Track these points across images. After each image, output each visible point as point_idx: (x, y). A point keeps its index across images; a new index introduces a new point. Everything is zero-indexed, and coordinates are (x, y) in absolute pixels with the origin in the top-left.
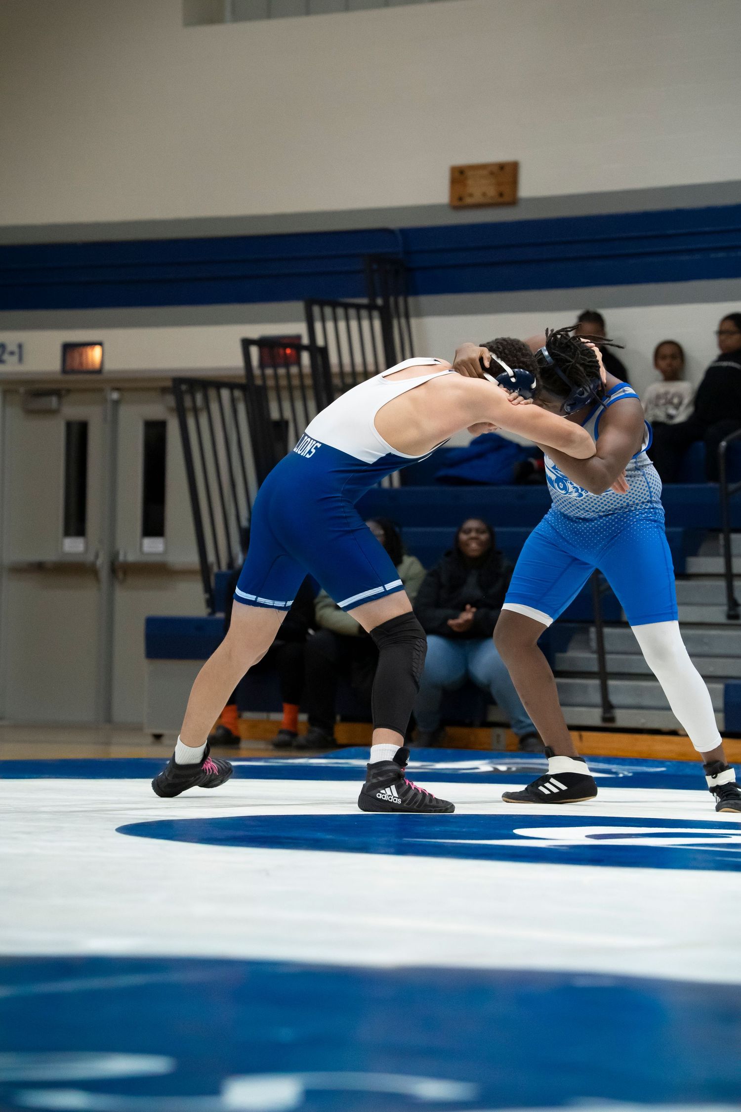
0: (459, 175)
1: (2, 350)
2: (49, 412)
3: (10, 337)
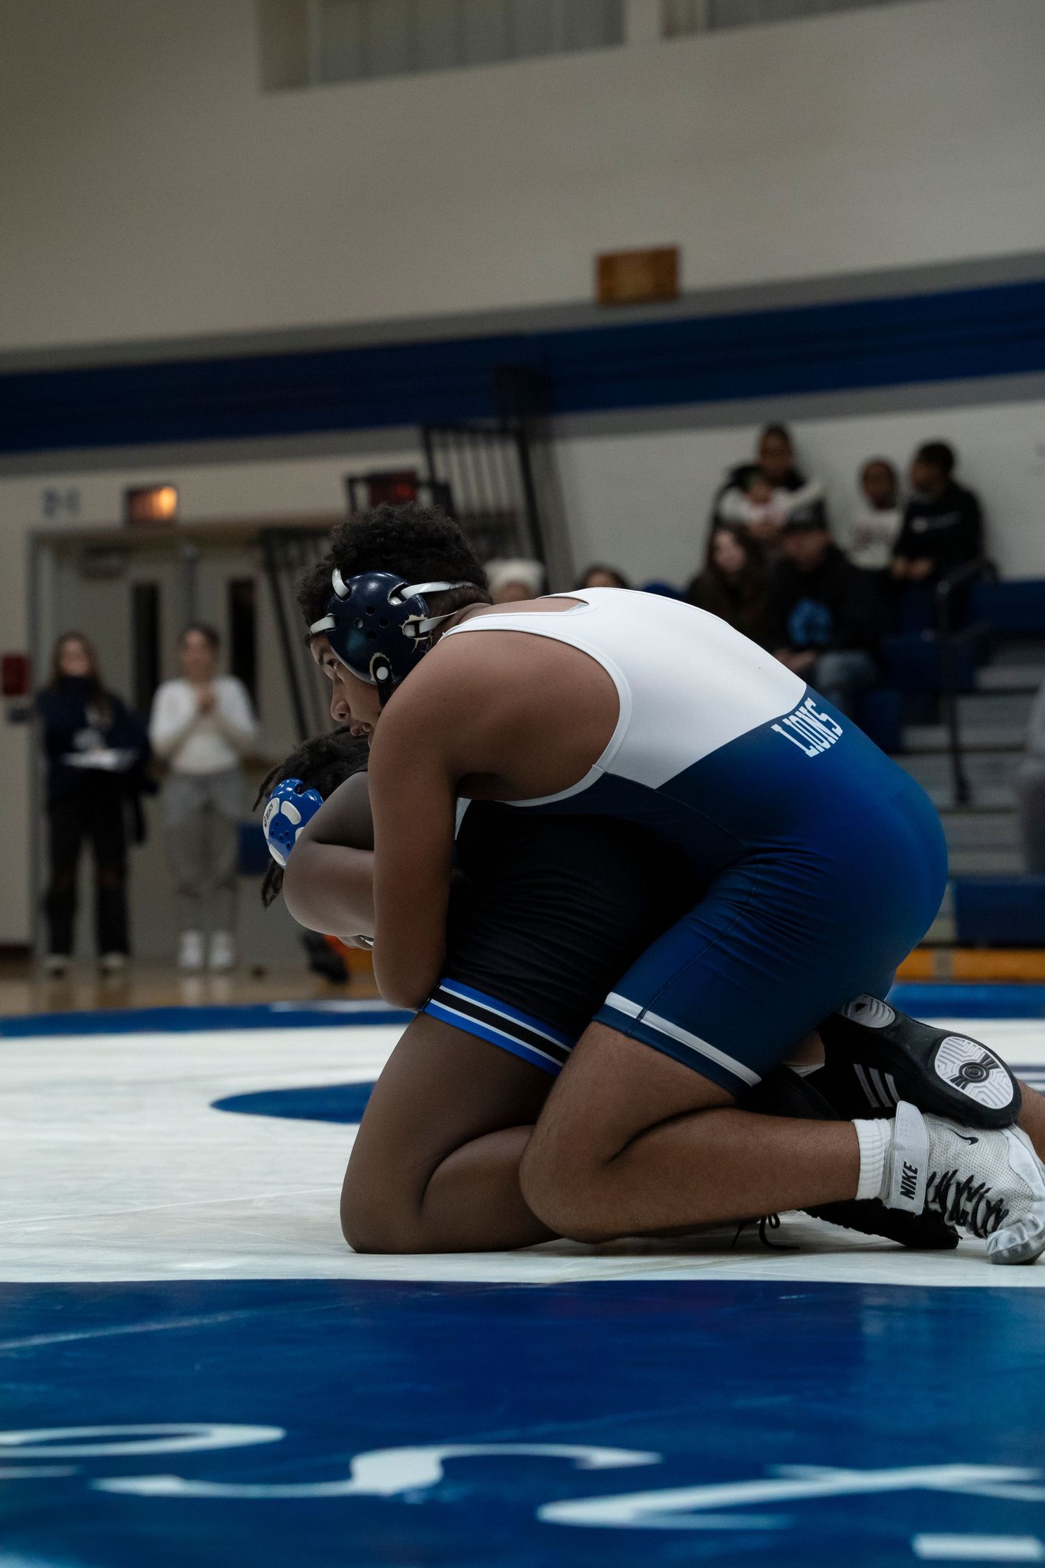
0: (608, 266)
1: (51, 500)
2: (111, 575)
3: (61, 484)
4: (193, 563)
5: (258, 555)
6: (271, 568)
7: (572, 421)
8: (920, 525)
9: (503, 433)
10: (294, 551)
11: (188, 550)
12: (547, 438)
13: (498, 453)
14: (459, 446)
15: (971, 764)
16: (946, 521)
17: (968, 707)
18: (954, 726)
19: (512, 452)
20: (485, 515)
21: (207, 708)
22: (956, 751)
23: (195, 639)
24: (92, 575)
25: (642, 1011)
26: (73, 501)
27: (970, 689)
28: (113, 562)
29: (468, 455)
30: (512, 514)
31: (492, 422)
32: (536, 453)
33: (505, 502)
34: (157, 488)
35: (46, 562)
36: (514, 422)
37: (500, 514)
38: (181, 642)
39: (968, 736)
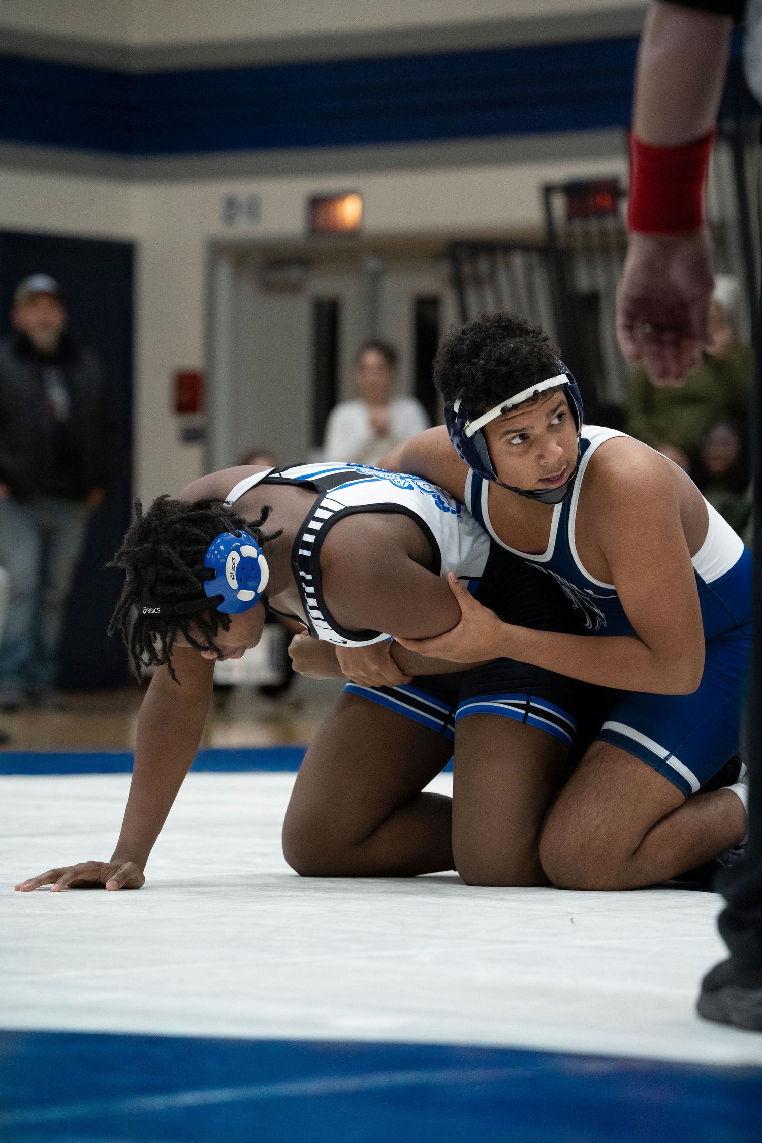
1: (231, 206)
2: (292, 288)
3: (242, 189)
4: (376, 277)
5: (445, 268)
6: (458, 283)
10: (483, 265)
11: (373, 264)
19: (725, 159)
21: (381, 431)
23: (372, 359)
24: (270, 288)
25: (668, 756)
26: (253, 208)
28: (294, 274)
30: (722, 226)
32: (751, 159)
33: (716, 213)
34: (341, 196)
35: (224, 274)
36: (729, 125)
38: (359, 364)
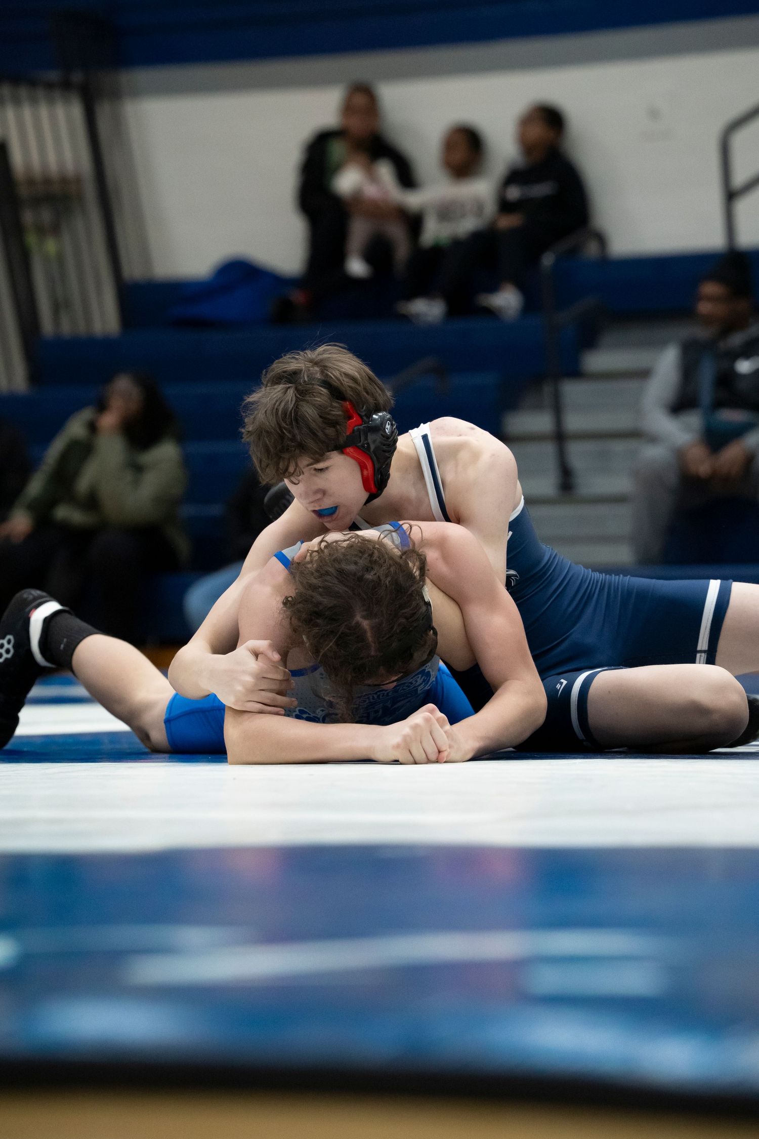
7: (142, 76)
8: (514, 193)
9: (66, 86)
12: (116, 95)
13: (60, 111)
14: (34, 101)
15: (578, 453)
16: (542, 190)
17: (572, 390)
18: (558, 410)
19: (77, 111)
20: (47, 181)
22: (560, 437)
27: (575, 373)
29: (27, 112)
30: (78, 180)
31: (53, 75)
32: (104, 113)
33: (70, 167)
36: (77, 77)
37: (64, 180)
39: (574, 422)
